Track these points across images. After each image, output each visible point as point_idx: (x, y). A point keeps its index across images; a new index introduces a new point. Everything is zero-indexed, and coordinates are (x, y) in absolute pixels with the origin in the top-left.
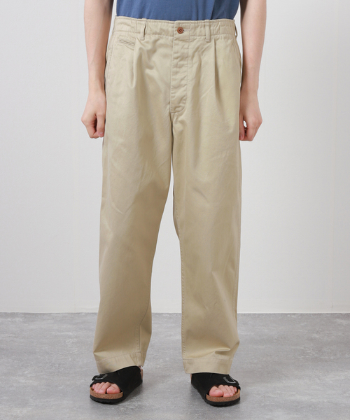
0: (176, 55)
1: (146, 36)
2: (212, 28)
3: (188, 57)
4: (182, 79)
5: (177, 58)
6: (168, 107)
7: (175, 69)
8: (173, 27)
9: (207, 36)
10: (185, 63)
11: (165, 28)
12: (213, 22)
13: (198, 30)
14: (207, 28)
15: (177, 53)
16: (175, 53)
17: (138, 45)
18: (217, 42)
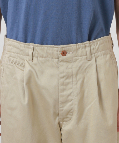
0: (62, 75)
1: (34, 58)
2: (92, 48)
3: (72, 75)
4: (69, 95)
5: (63, 77)
6: (57, 118)
7: (62, 87)
8: (57, 51)
9: (89, 56)
10: (70, 80)
11: (50, 52)
12: (93, 43)
13: (80, 51)
14: (88, 49)
15: (63, 73)
16: (61, 73)
17: (28, 68)
18: (98, 59)
